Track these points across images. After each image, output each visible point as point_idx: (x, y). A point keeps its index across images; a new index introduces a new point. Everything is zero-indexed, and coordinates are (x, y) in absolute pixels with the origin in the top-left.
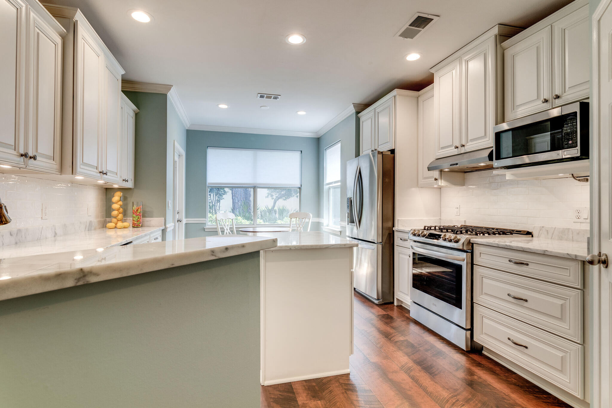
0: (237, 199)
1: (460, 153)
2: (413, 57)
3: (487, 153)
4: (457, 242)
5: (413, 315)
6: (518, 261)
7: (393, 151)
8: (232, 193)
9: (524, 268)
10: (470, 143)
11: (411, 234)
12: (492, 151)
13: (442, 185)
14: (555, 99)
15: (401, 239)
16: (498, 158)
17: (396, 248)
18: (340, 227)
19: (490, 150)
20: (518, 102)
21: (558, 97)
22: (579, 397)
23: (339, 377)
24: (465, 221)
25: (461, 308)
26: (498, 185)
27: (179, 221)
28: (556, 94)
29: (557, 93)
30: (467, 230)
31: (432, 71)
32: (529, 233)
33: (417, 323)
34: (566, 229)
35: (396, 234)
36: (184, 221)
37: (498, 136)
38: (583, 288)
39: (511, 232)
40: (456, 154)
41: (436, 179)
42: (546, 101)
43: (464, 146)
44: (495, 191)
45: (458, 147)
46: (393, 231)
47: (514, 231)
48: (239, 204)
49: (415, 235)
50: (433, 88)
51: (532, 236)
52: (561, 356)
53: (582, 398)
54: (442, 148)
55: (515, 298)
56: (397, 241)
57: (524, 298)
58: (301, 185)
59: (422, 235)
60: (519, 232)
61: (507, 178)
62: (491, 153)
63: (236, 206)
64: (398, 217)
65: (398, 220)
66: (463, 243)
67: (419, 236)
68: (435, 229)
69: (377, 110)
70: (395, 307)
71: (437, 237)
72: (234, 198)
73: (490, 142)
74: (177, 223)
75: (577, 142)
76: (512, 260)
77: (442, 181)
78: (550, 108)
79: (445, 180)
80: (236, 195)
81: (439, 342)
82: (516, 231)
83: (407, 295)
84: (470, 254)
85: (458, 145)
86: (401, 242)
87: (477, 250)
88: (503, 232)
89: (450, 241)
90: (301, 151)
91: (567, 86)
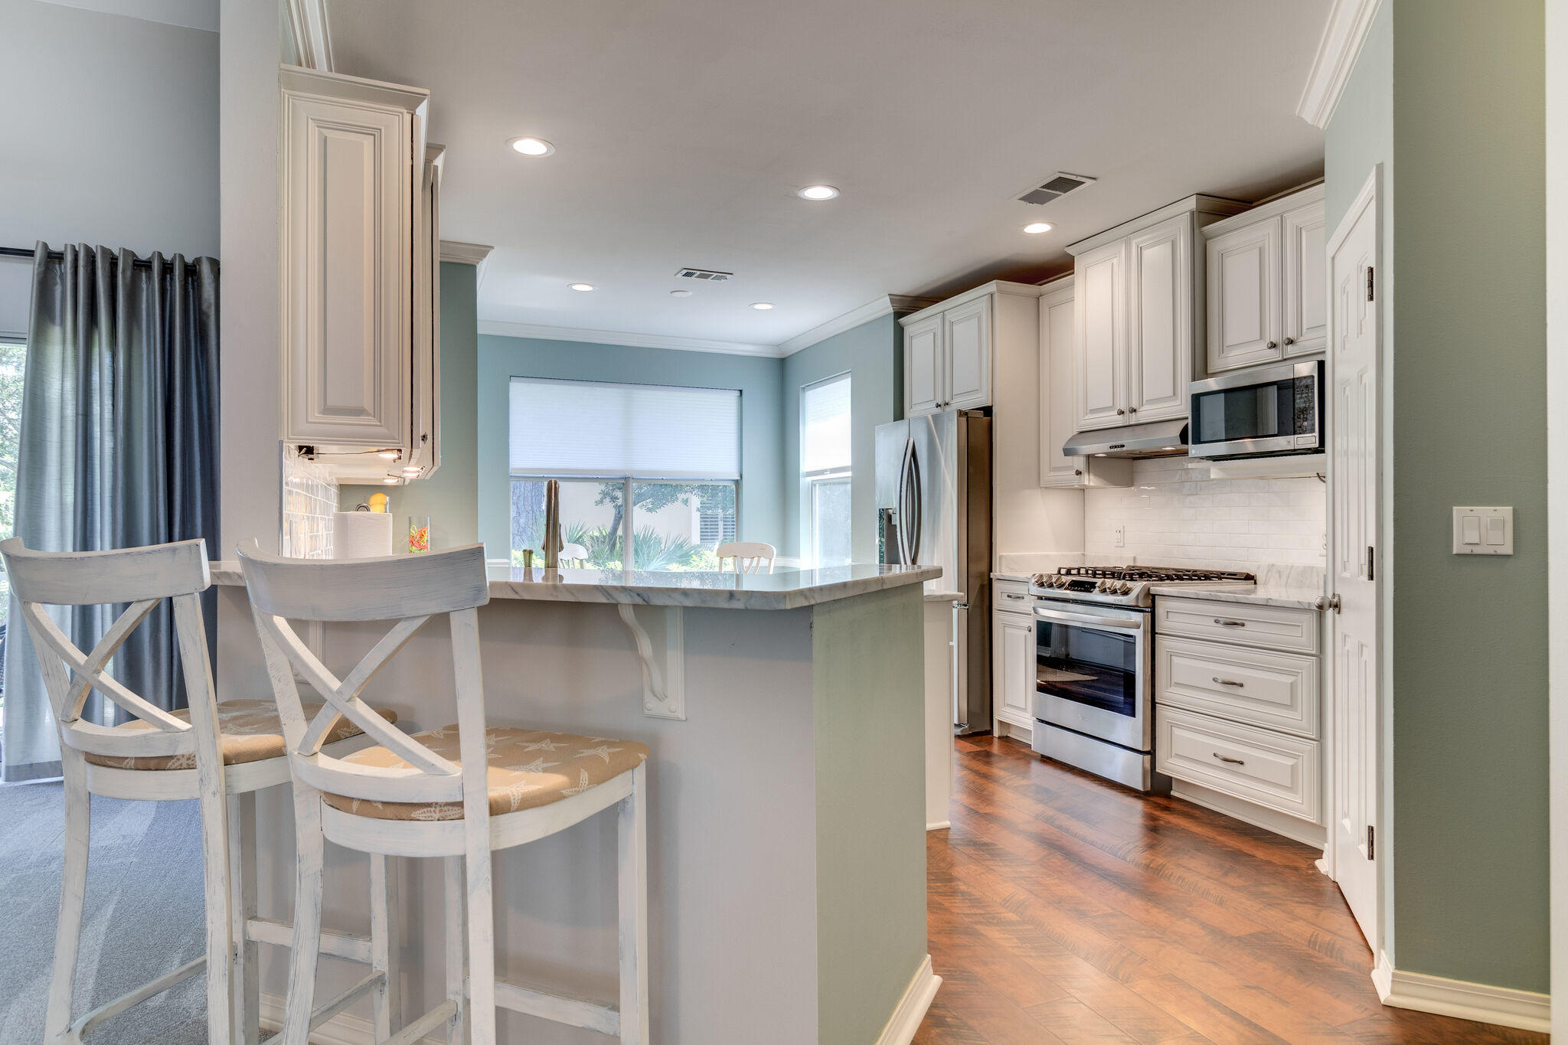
1: (1128, 424)
2: (1038, 228)
3: (1177, 428)
4: (1126, 593)
5: (1037, 747)
6: (1228, 621)
7: (988, 411)
9: (1238, 631)
10: (1146, 407)
11: (1033, 584)
12: (1186, 426)
13: (1092, 484)
14: (1287, 344)
15: (1009, 596)
16: (1197, 441)
17: (996, 615)
19: (1184, 423)
20: (1230, 340)
21: (1291, 342)
22: (1314, 821)
23: (935, 833)
24: (1135, 558)
25: (1133, 715)
26: (1196, 487)
28: (1289, 336)
29: (1291, 335)
30: (1143, 574)
31: (1070, 251)
32: (1249, 577)
33: (1046, 760)
34: (1309, 567)
35: (996, 585)
37: (1196, 399)
38: (1319, 653)
39: (1220, 576)
40: (1121, 425)
41: (1079, 473)
42: (1273, 346)
43: (1135, 411)
44: (1191, 498)
45: (1123, 413)
46: (990, 580)
47: (1224, 574)
49: (1042, 585)
50: (1072, 284)
51: (1255, 583)
52: (1291, 764)
53: (1319, 823)
54: (1093, 411)
55: (1225, 683)
56: (999, 600)
57: (1237, 682)
58: (741, 477)
59: (1057, 583)
60: (1233, 576)
61: (1212, 477)
62: (1185, 429)
64: (1001, 550)
65: (1001, 557)
66: (1138, 596)
67: (1051, 586)
68: (1079, 573)
69: (949, 317)
70: (996, 741)
71: (1088, 587)
73: (1182, 408)
75: (1314, 425)
76: (1220, 619)
77: (1092, 477)
78: (1280, 359)
79: (1095, 475)
81: (1094, 785)
82: (1228, 575)
83: (1025, 710)
84: (1149, 615)
85: (1123, 407)
86: (1009, 602)
87: (1161, 606)
88: (1207, 576)
89: (1114, 592)
90: (741, 391)
91: (1305, 327)
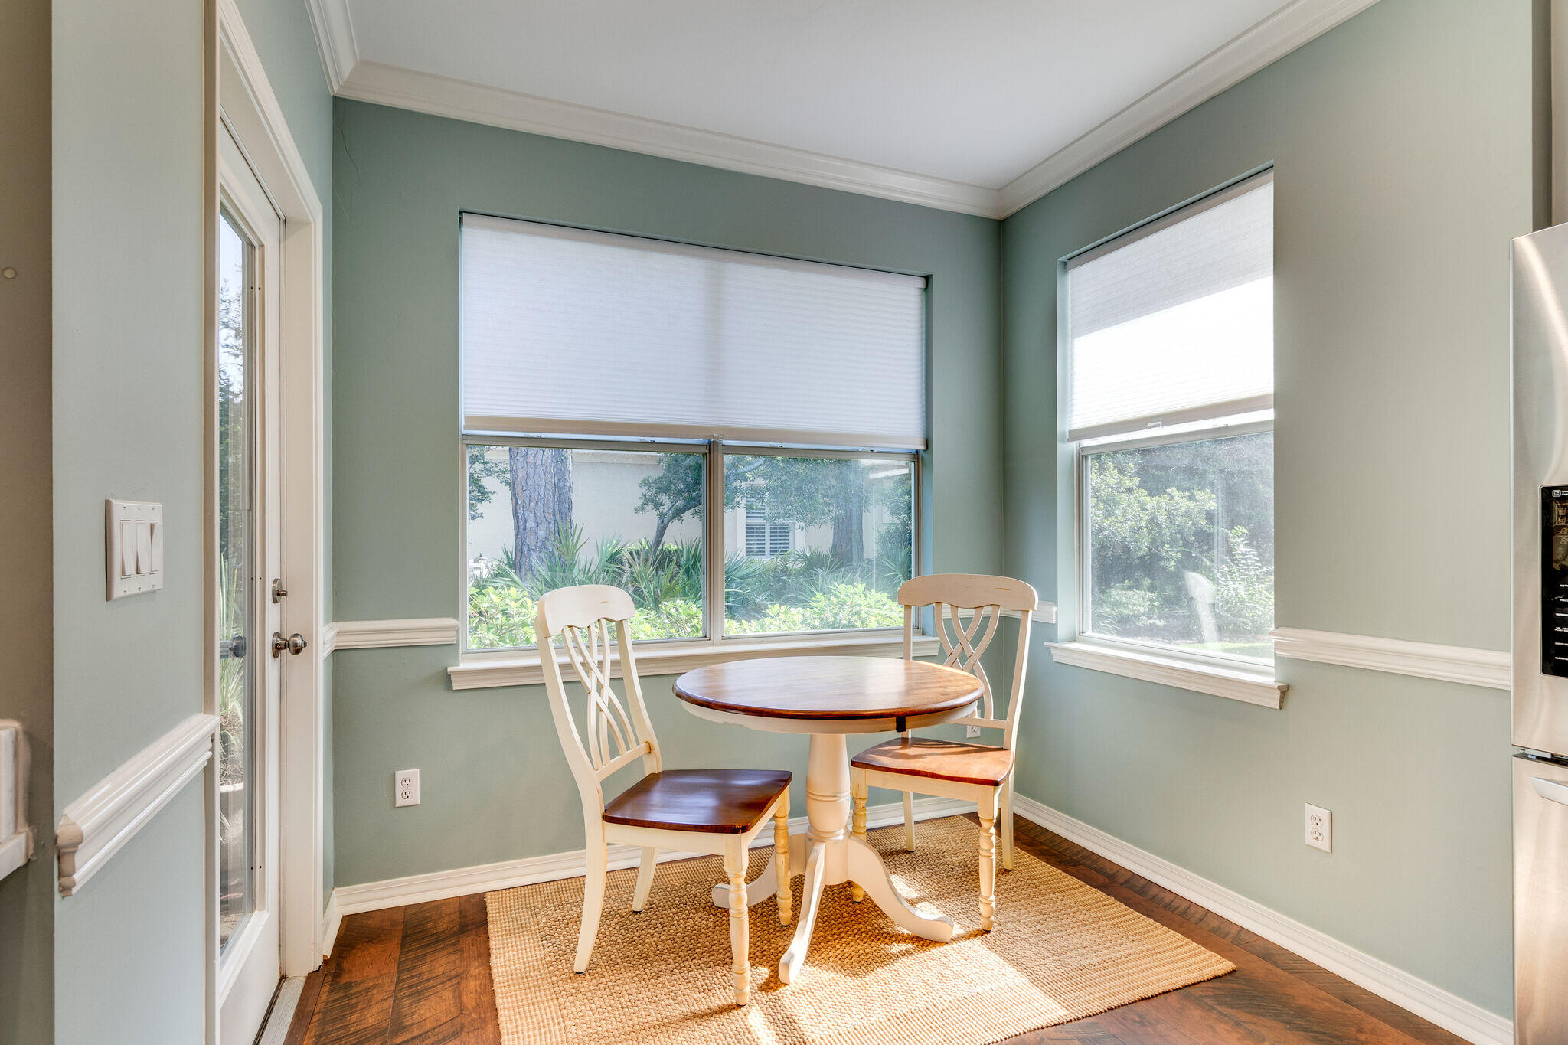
0: (532, 515)
8: (514, 496)
18: (1272, 662)
27: (287, 646)
36: (325, 637)
48: (541, 533)
58: (928, 444)
63: (530, 540)
72: (520, 511)
74: (272, 667)
80: (527, 501)
90: (927, 278)
